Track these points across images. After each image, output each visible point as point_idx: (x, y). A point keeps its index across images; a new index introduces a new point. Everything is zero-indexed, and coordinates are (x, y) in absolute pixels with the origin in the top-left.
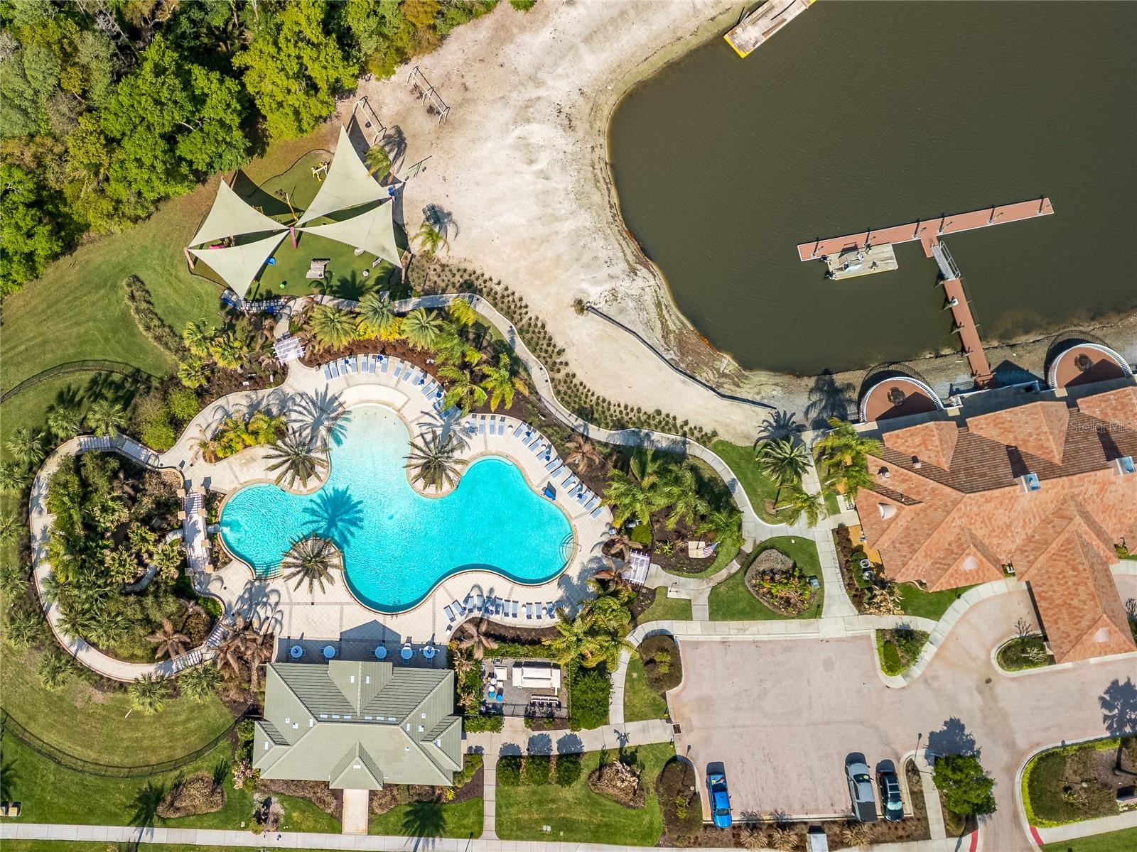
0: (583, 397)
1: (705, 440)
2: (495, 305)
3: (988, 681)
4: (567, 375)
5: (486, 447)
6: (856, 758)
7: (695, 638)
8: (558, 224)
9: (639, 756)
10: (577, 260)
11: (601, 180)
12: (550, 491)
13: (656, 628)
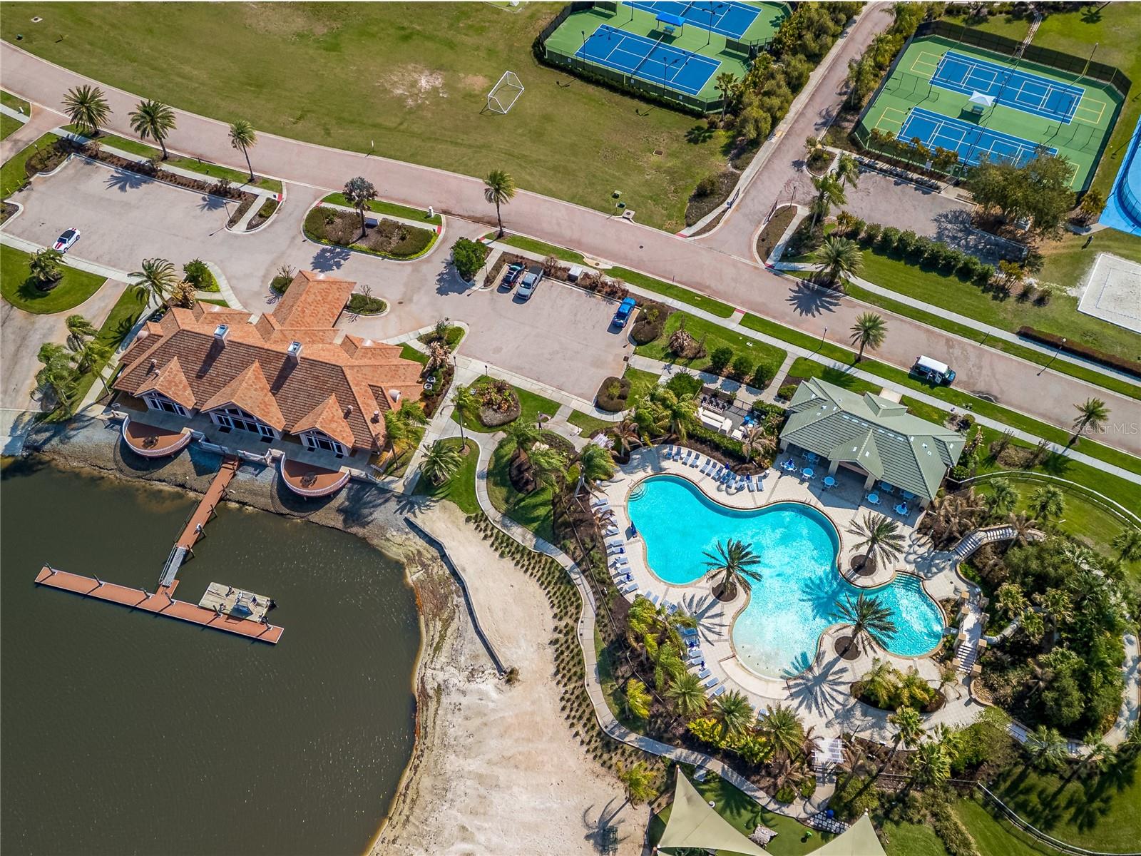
0: (558, 594)
1: (478, 519)
2: (593, 713)
3: (401, 303)
4: (560, 619)
5: (667, 590)
6: (521, 299)
7: (579, 399)
8: (482, 771)
9: (662, 355)
10: (486, 724)
11: (408, 801)
12: (632, 532)
13: (604, 415)
